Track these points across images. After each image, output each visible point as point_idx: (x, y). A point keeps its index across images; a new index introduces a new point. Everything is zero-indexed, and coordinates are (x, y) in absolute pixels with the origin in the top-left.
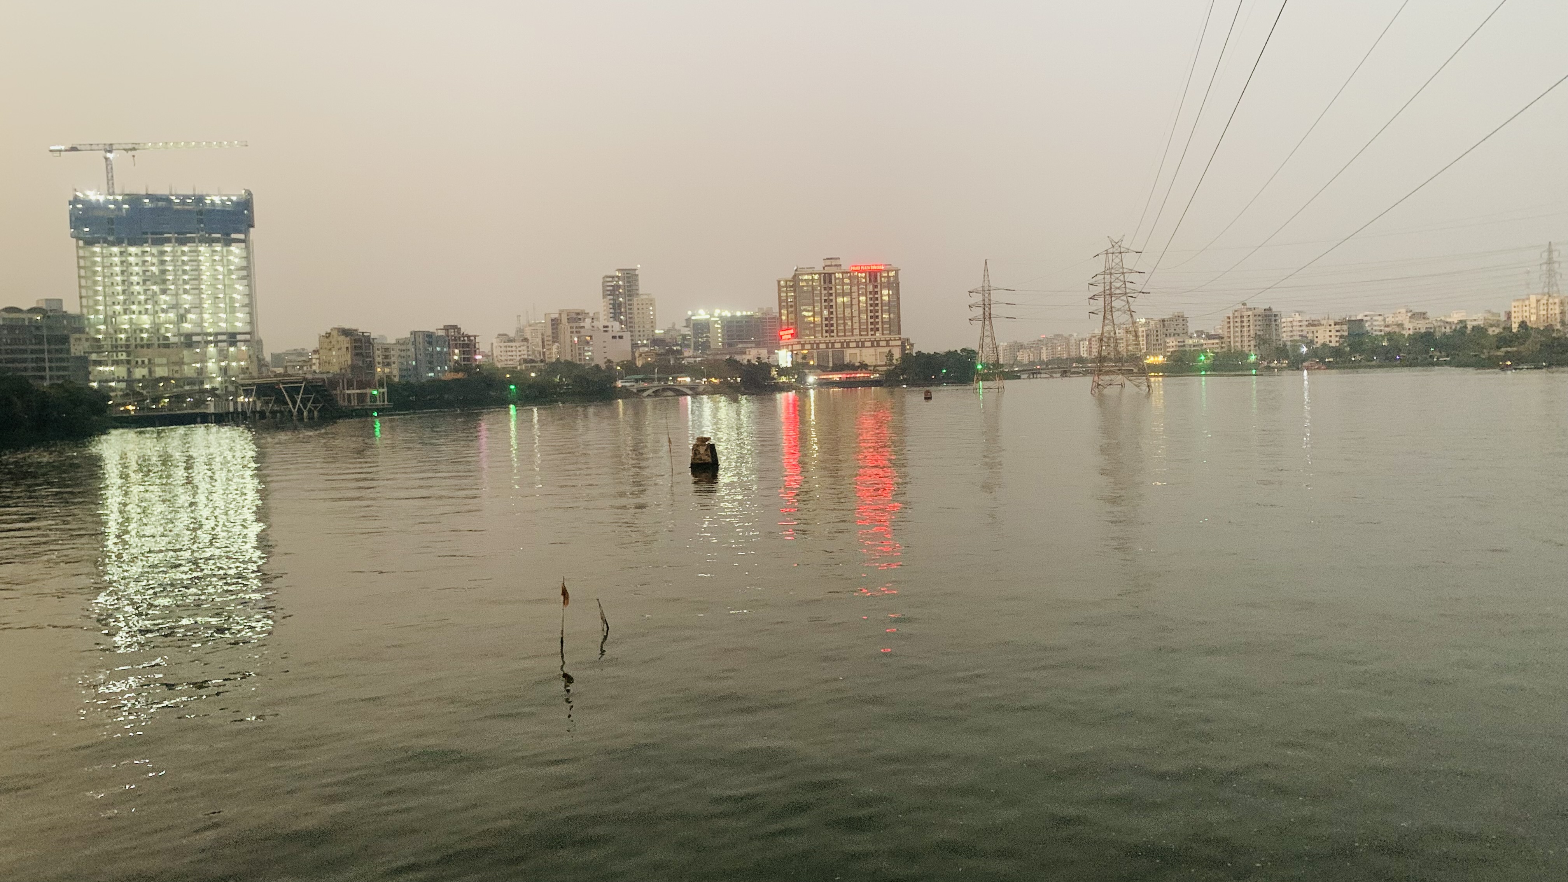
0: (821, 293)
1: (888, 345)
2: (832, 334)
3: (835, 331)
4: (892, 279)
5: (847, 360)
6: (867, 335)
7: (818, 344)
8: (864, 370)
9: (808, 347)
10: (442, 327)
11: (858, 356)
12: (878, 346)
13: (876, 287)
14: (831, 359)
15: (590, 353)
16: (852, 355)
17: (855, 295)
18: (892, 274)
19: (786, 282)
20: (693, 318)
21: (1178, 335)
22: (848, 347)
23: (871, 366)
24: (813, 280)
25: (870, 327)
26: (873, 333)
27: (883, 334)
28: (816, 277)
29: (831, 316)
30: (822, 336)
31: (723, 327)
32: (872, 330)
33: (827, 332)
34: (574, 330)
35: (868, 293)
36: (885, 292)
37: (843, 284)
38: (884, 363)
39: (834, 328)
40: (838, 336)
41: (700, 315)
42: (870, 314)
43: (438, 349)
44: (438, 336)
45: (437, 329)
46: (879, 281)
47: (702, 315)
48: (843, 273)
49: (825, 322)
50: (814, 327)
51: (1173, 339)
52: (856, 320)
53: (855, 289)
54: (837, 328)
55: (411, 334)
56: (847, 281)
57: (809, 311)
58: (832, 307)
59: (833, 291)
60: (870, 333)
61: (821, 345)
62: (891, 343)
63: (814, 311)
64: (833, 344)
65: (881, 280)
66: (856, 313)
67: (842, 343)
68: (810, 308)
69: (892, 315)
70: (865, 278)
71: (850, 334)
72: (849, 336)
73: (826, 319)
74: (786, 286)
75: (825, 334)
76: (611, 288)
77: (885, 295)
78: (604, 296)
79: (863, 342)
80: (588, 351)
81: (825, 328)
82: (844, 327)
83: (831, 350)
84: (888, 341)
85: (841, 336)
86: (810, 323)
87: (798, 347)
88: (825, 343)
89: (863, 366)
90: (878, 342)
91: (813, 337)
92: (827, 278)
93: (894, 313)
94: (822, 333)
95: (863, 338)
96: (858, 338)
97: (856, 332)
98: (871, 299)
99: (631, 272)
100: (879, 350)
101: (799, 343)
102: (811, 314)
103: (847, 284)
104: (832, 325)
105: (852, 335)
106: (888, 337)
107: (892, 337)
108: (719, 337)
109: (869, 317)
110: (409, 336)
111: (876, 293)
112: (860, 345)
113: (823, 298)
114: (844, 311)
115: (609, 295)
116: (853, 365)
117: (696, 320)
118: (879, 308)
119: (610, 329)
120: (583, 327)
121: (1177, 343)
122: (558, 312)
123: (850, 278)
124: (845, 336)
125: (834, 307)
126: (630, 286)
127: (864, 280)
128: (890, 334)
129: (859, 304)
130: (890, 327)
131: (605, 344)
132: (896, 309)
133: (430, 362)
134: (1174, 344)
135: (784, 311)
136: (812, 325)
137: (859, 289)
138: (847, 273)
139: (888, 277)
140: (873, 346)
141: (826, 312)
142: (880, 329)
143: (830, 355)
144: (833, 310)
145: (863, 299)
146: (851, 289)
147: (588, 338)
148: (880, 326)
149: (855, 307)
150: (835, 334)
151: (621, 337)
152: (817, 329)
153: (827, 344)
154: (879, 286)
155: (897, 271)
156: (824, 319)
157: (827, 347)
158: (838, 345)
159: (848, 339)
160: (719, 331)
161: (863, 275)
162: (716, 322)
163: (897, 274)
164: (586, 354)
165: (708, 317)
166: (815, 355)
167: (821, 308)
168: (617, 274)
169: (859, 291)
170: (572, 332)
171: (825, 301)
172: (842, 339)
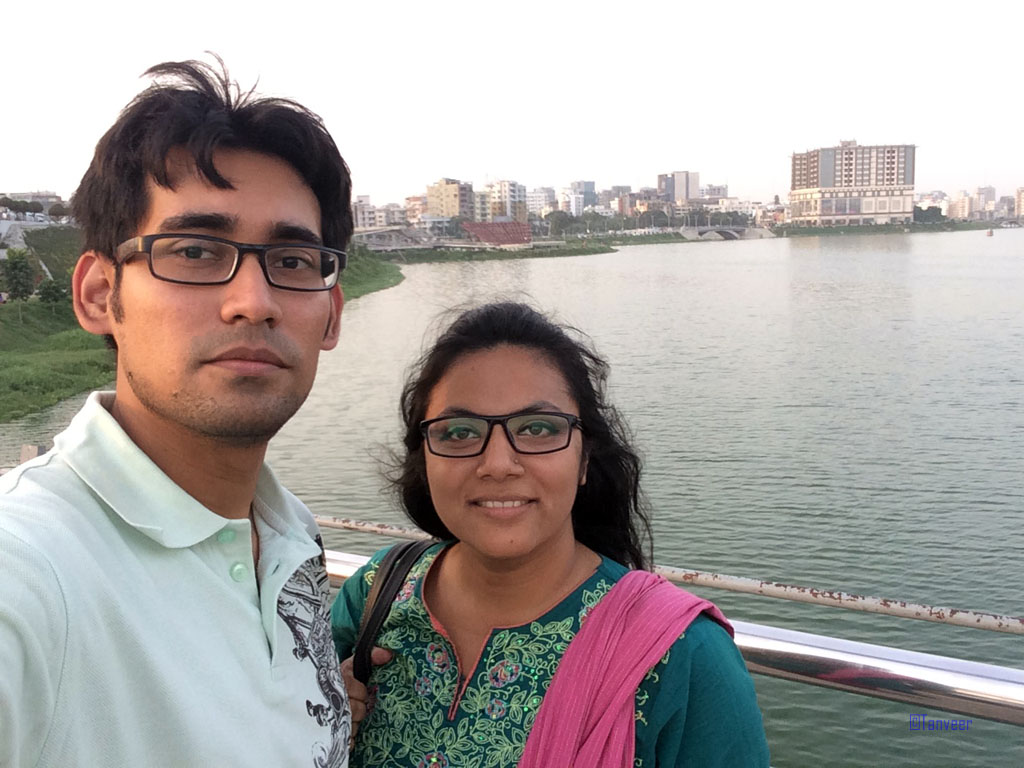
1: (901, 194)
6: (883, 185)
7: (837, 193)
9: (828, 195)
11: (873, 204)
22: (865, 196)
25: (886, 177)
26: (888, 183)
27: (898, 184)
32: (888, 180)
40: (856, 186)
60: (886, 183)
61: (839, 194)
62: (905, 193)
67: (859, 192)
69: (908, 167)
71: (868, 184)
72: (866, 186)
82: (863, 177)
83: (848, 199)
84: (901, 191)
85: (859, 186)
88: (843, 192)
90: (893, 191)
95: (879, 188)
96: (874, 187)
97: (873, 182)
100: (894, 199)
106: (902, 187)
107: (906, 186)
124: (862, 185)
128: (904, 185)
130: (905, 178)
143: (848, 203)
148: (895, 176)
153: (846, 193)
157: (832, 196)
158: (854, 194)
159: (865, 188)
166: (834, 203)
172: (860, 188)
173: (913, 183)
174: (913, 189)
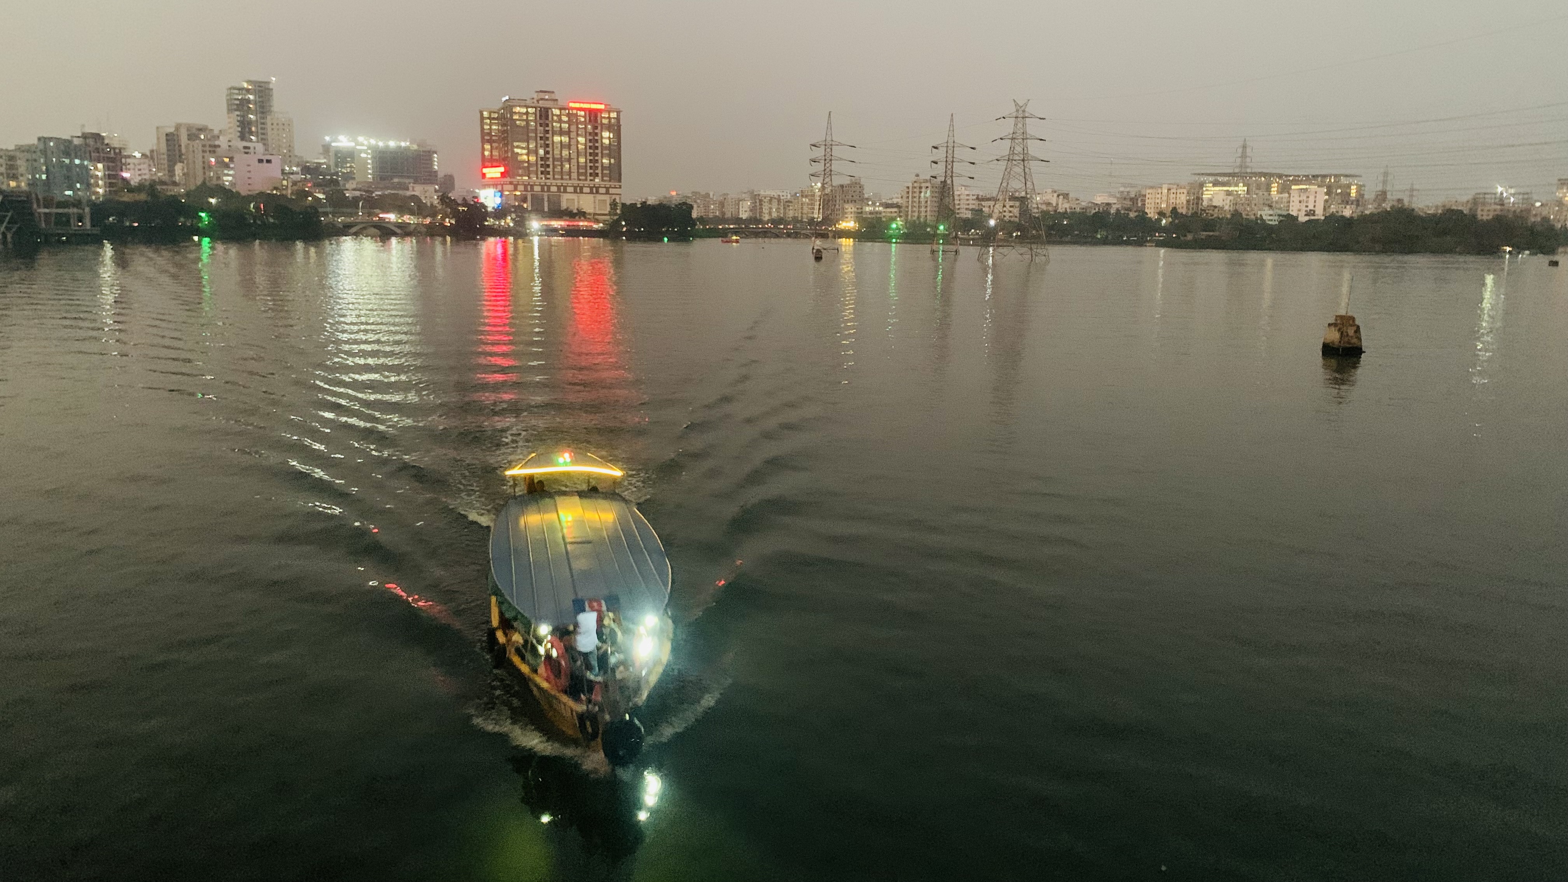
0: (536, 129)
1: (607, 193)
2: (548, 176)
3: (551, 173)
4: (613, 121)
5: (564, 206)
6: (586, 180)
7: (532, 186)
8: (582, 218)
9: (521, 188)
10: (80, 134)
11: (576, 203)
12: (597, 192)
13: (596, 128)
14: (546, 204)
15: (230, 178)
16: (568, 201)
17: (573, 135)
18: (614, 115)
19: (490, 113)
20: (333, 144)
21: (855, 201)
22: (565, 191)
23: (590, 214)
24: (527, 113)
25: (589, 171)
26: (592, 178)
27: (603, 180)
28: (530, 110)
29: (548, 156)
30: (537, 178)
31: (373, 158)
32: (591, 175)
33: (542, 173)
34: (208, 149)
35: (588, 134)
36: (606, 134)
37: (560, 121)
38: (607, 212)
39: (550, 169)
40: (554, 179)
41: (339, 141)
42: (589, 158)
43: (77, 162)
44: (76, 146)
45: (72, 137)
46: (599, 122)
47: (343, 142)
48: (561, 109)
49: (540, 162)
50: (528, 167)
51: (851, 205)
52: (574, 162)
53: (573, 128)
54: (553, 169)
55: (39, 139)
56: (565, 118)
57: (523, 148)
58: (547, 146)
59: (549, 128)
60: (589, 178)
61: (535, 187)
62: (611, 191)
63: (528, 148)
64: (549, 187)
65: (601, 121)
66: (574, 156)
67: (559, 187)
68: (524, 145)
69: (612, 161)
70: (585, 117)
71: (568, 177)
72: (566, 179)
73: (542, 159)
74: (490, 118)
75: (540, 176)
76: (238, 102)
77: (606, 138)
78: (230, 111)
79: (581, 188)
80: (228, 175)
81: (541, 169)
82: (562, 169)
83: (546, 194)
84: (607, 189)
85: (557, 179)
86: (524, 162)
87: (511, 187)
88: (540, 185)
89: (582, 214)
90: (597, 188)
91: (527, 178)
92: (544, 114)
93: (614, 158)
94: (537, 174)
95: (581, 183)
96: (576, 182)
97: (574, 175)
98: (590, 141)
99: (262, 85)
100: (599, 197)
101: (511, 183)
102: (525, 151)
103: (565, 122)
104: (548, 166)
105: (570, 179)
106: (608, 184)
107: (612, 184)
108: (370, 169)
109: (588, 161)
110: (36, 142)
111: (596, 134)
112: (578, 190)
113: (539, 135)
114: (561, 153)
115: (236, 110)
116: (571, 212)
117: (337, 147)
118: (599, 151)
119: (252, 150)
120: (219, 146)
121: (856, 210)
122: (174, 124)
123: (568, 115)
124: (562, 179)
125: (551, 146)
126: (262, 102)
127: (583, 119)
128: (610, 181)
129: (577, 145)
130: (610, 174)
131: (249, 168)
132: (617, 154)
133: (68, 178)
134: (853, 210)
135: (488, 147)
136: (526, 165)
137: (578, 128)
138: (565, 109)
139: (609, 118)
140: (591, 192)
141: (541, 152)
142: (600, 175)
143: (546, 199)
144: (550, 149)
145: (582, 140)
146: (569, 128)
147: (227, 160)
148: (599, 171)
149: (573, 147)
150: (550, 176)
151: (269, 161)
152: (531, 169)
153: (542, 187)
154: (599, 128)
155: (618, 113)
156: (539, 159)
157: (543, 190)
158: (554, 189)
159: (565, 182)
160: (369, 161)
161: (582, 113)
162: (365, 152)
163: (618, 115)
164: (225, 178)
165: (352, 144)
166: (529, 198)
167: (536, 147)
168: (245, 85)
169: (578, 131)
170: (204, 151)
171: (541, 138)
172: (559, 182)
173: (620, 181)
174: (620, 187)
